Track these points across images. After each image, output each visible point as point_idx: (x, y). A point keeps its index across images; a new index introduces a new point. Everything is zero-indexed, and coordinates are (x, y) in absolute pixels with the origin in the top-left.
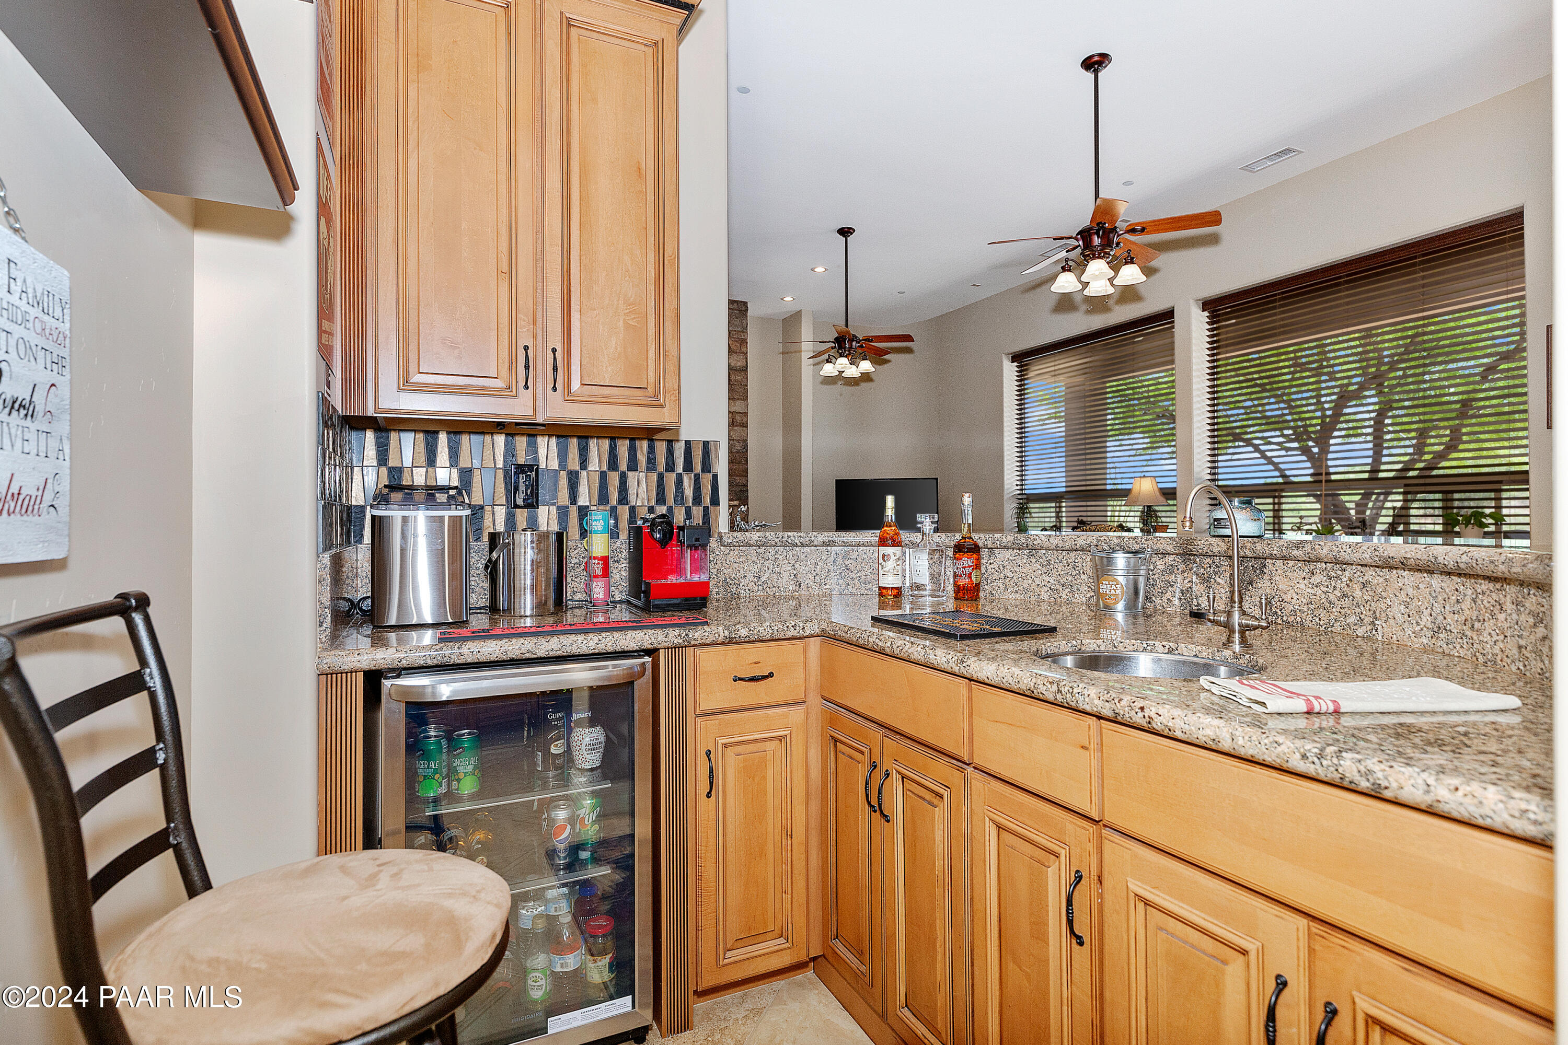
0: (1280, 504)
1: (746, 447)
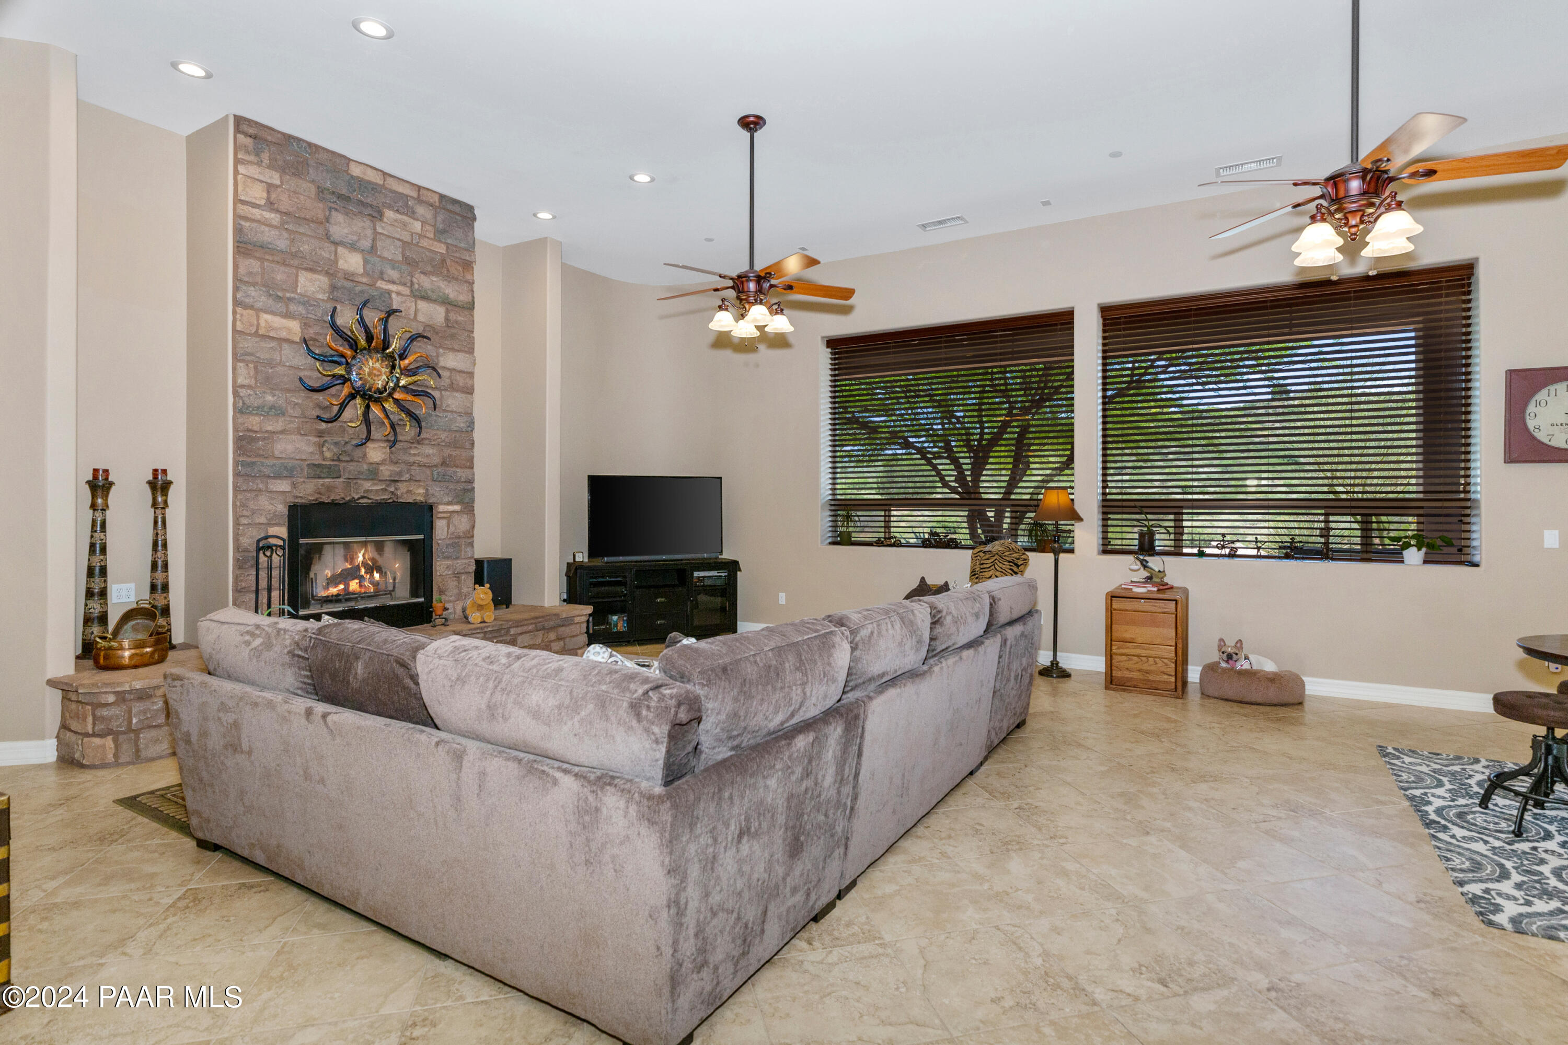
0: (890, 516)
1: (471, 424)
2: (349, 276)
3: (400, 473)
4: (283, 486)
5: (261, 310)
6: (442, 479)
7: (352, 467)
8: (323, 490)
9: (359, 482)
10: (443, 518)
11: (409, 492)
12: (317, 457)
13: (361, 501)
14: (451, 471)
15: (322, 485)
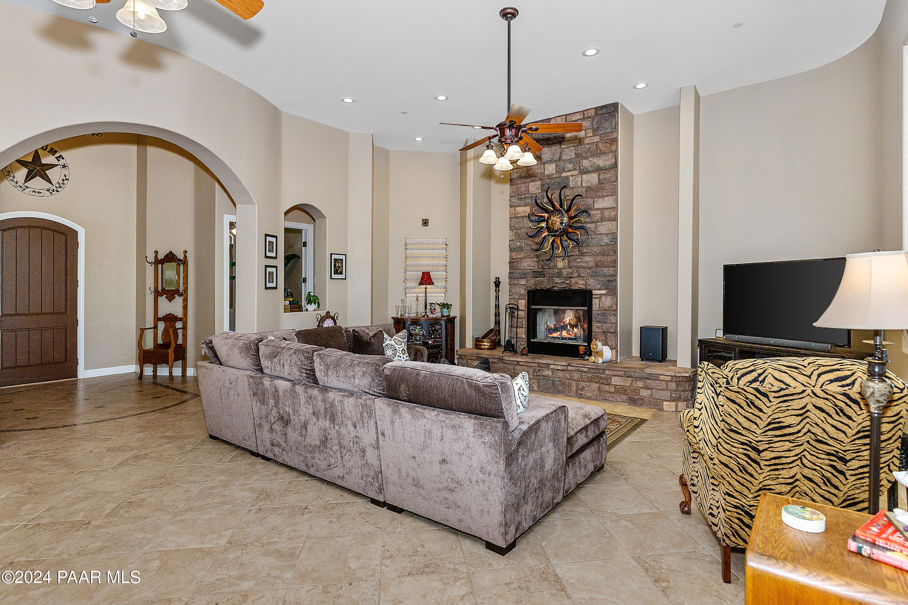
1: (614, 239)
2: (550, 177)
3: (572, 273)
4: (523, 282)
5: (516, 206)
6: (595, 275)
7: (550, 271)
8: (538, 283)
9: (554, 278)
10: (596, 298)
11: (576, 283)
12: (536, 268)
13: (555, 288)
14: (599, 270)
15: (537, 281)
